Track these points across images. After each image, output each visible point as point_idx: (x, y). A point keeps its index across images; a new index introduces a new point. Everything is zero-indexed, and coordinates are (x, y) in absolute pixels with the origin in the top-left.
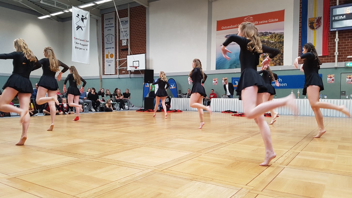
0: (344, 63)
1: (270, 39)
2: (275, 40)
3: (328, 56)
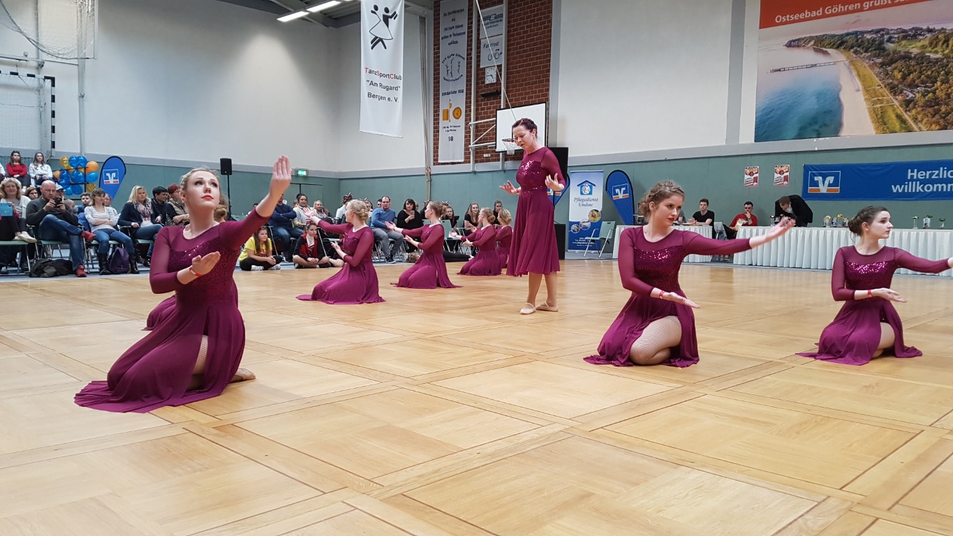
1: (930, 49)
2: (946, 52)
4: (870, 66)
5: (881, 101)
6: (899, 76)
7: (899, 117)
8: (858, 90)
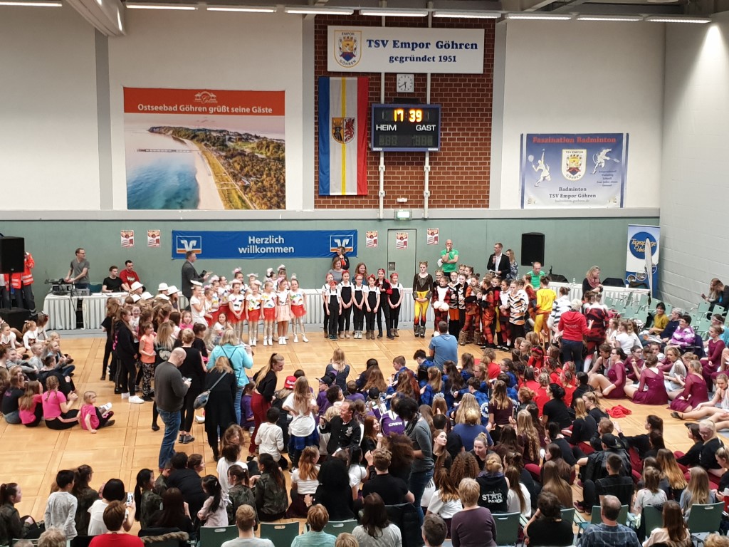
0: (392, 210)
1: (257, 151)
2: (268, 154)
3: (366, 196)
4: (217, 157)
5: (227, 185)
6: (238, 167)
7: (239, 197)
8: (210, 175)
